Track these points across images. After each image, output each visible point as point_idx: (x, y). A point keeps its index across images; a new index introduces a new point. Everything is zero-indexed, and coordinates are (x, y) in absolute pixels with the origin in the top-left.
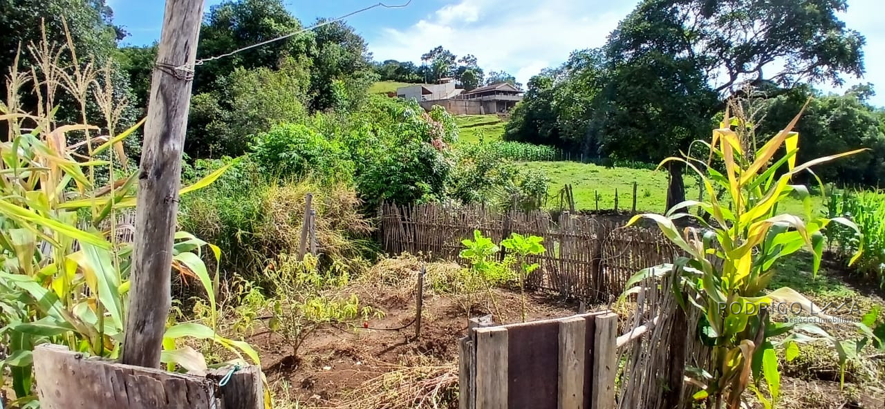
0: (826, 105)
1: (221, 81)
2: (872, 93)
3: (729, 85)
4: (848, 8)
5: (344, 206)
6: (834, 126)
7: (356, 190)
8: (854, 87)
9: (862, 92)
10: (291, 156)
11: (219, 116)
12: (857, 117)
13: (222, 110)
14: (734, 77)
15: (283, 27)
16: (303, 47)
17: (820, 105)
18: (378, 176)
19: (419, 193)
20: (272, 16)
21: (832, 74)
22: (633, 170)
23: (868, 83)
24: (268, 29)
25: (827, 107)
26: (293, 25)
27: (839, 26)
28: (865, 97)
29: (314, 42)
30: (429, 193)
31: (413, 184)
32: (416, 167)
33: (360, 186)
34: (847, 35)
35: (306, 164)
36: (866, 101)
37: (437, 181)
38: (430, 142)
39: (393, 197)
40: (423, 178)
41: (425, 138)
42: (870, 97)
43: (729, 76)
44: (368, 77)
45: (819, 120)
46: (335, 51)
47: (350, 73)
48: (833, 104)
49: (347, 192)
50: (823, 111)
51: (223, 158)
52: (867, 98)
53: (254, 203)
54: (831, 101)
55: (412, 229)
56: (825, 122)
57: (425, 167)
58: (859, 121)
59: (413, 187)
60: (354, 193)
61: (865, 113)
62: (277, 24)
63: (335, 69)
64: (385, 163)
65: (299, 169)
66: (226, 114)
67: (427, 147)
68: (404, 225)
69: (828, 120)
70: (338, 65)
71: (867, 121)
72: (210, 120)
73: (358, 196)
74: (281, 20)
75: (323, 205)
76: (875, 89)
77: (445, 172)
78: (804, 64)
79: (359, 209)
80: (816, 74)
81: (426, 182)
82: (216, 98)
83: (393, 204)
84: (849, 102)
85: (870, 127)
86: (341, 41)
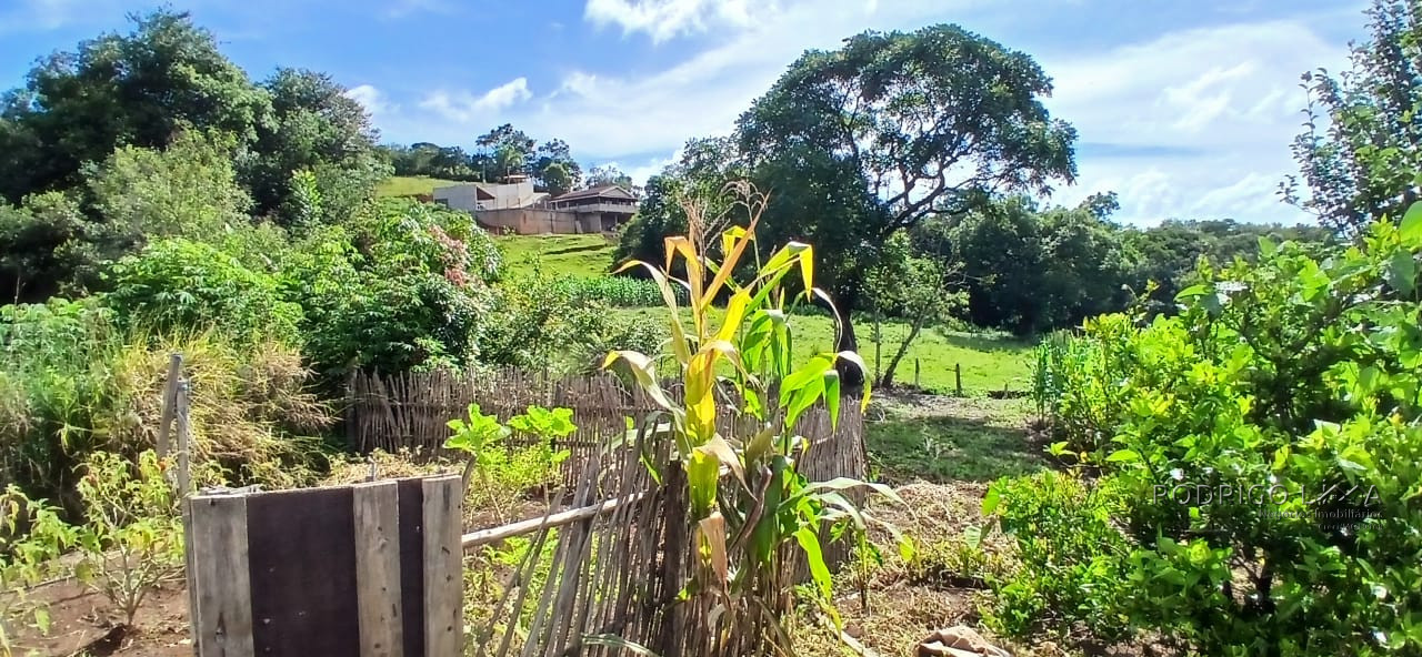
0: (1050, 223)
1: (89, 171)
2: (1116, 206)
3: (905, 195)
4: (1053, 91)
5: (277, 381)
6: (1064, 250)
7: (302, 353)
8: (1090, 198)
9: (1102, 205)
10: (178, 297)
11: (79, 233)
12: (1091, 238)
13: (87, 221)
14: (910, 186)
15: (211, 80)
16: (248, 115)
17: (1041, 223)
18: (347, 326)
19: (420, 355)
20: (191, 61)
21: (1037, 179)
22: (802, 318)
23: (1110, 192)
24: (183, 82)
25: (1052, 225)
26: (229, 78)
27: (1042, 115)
28: (1105, 211)
29: (270, 108)
30: (439, 355)
31: (410, 340)
32: (416, 310)
33: (312, 345)
34: (1052, 127)
35: (204, 311)
36: (1108, 217)
37: (456, 337)
38: (442, 273)
39: (375, 361)
40: (429, 330)
41: (437, 266)
42: (1113, 211)
43: (902, 183)
44: (371, 169)
45: (1041, 243)
46: (307, 124)
47: (335, 161)
48: (1060, 221)
49: (285, 358)
50: (1048, 232)
51: (51, 303)
52: (1109, 213)
53: (98, 378)
54: (1056, 218)
55: (407, 415)
56: (1048, 245)
57: (431, 314)
58: (1094, 244)
59: (408, 347)
60: (298, 358)
61: (1102, 232)
62: (200, 76)
63: (309, 154)
64: (357, 307)
65: (189, 319)
66: (93, 228)
67: (434, 280)
68: (394, 409)
69: (1052, 244)
70: (316, 148)
71: (1105, 244)
72: (61, 240)
73: (305, 364)
74: (206, 68)
75: (234, 381)
76: (1119, 200)
77: (470, 322)
78: (998, 167)
79: (306, 385)
80: (1017, 181)
81: (435, 338)
82: (76, 200)
83: (375, 375)
84: (1079, 219)
85: (1110, 251)
86: (321, 108)
